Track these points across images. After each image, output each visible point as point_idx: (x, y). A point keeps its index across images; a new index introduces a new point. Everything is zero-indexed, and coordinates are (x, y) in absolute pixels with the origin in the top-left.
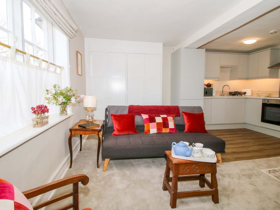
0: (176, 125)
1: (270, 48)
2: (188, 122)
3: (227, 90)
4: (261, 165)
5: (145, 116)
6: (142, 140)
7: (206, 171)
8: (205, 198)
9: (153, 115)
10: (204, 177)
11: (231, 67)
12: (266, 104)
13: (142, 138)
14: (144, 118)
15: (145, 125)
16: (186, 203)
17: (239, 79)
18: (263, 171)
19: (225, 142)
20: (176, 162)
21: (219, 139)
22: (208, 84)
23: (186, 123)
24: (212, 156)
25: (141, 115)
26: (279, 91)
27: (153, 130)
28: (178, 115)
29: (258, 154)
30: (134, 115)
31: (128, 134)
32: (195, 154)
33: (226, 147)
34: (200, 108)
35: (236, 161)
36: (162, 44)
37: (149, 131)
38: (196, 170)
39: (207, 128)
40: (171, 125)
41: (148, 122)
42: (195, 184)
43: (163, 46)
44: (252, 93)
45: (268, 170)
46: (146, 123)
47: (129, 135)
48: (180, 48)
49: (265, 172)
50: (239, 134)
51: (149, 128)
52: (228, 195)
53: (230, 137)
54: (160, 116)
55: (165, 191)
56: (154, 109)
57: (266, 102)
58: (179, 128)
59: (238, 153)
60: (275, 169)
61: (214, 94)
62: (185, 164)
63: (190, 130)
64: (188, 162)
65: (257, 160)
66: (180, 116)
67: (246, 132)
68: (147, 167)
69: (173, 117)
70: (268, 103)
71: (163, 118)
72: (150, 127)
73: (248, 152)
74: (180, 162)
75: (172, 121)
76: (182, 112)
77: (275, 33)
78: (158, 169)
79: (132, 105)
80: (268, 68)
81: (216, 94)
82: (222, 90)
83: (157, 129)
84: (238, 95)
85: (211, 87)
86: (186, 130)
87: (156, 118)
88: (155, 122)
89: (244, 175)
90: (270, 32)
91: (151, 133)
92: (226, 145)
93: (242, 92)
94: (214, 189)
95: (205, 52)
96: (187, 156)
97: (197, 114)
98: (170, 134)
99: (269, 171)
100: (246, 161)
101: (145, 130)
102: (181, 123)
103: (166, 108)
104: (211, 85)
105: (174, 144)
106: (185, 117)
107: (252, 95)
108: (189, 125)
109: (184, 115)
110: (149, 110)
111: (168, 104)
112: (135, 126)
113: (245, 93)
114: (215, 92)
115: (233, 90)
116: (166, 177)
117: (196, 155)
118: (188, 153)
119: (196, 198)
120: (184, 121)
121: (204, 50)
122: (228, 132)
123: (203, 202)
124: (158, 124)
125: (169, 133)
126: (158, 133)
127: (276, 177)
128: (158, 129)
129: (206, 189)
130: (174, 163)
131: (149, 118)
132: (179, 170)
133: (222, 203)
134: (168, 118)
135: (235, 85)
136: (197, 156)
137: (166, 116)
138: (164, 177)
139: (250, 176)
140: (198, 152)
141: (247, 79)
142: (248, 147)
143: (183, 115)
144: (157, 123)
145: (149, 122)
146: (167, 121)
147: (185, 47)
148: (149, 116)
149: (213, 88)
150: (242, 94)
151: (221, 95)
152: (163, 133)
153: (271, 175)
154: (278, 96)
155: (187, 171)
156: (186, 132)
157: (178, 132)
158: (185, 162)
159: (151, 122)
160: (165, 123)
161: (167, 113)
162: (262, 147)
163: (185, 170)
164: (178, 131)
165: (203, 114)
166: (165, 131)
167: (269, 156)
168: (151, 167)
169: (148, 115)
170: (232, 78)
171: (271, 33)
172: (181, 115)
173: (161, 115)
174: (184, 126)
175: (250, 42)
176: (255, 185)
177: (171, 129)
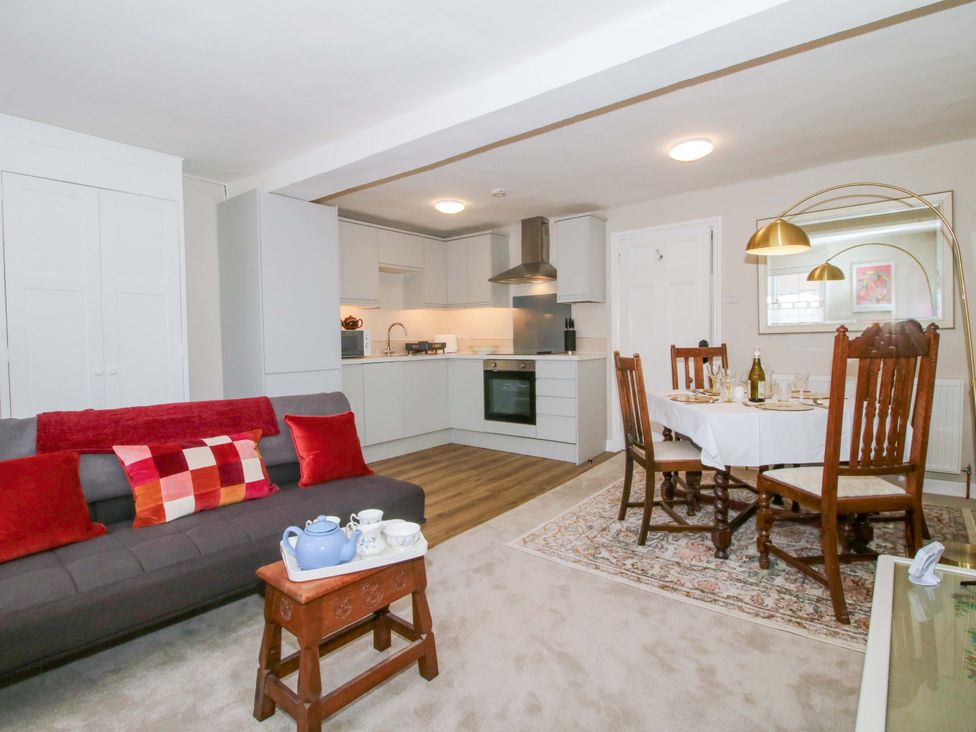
0: (268, 468)
1: (490, 231)
2: (310, 450)
3: (401, 338)
4: (504, 531)
5: (132, 454)
6: (135, 556)
7: (398, 589)
8: (400, 678)
9: (171, 444)
10: (388, 615)
11: (405, 271)
12: (491, 371)
13: (132, 549)
14: (127, 463)
15: (138, 490)
16: (350, 722)
17: (429, 306)
18: (511, 544)
19: (422, 491)
20: (310, 594)
21: (404, 484)
22: (347, 319)
23: (303, 454)
24: (414, 537)
25: (113, 452)
26: (512, 337)
27: (178, 504)
28: (273, 430)
29: (493, 504)
30: (76, 455)
31: (52, 549)
32: (367, 547)
33: (426, 503)
34: (339, 398)
35: (448, 538)
36: (178, 162)
37: (159, 511)
38: (374, 598)
39: (369, 457)
40: (253, 469)
41: (150, 477)
42: (362, 650)
43: (184, 171)
44: (458, 345)
45: (519, 539)
46: (141, 480)
47: (60, 552)
48: (254, 190)
49: (517, 547)
50: (439, 462)
51: (161, 499)
52: (456, 639)
53: (421, 475)
54: (204, 444)
55: (266, 722)
56: (172, 420)
57: (491, 368)
58: (281, 474)
59: (451, 514)
60: (533, 531)
61: (367, 352)
62: (339, 589)
63: (320, 477)
64: (348, 579)
65: (494, 522)
66: (277, 432)
67: (455, 454)
68: (165, 663)
69: (255, 440)
70: (496, 370)
71: (218, 451)
72: (164, 493)
73: (472, 505)
74: (323, 589)
75: (253, 457)
76: (286, 417)
77: (504, 195)
78: (216, 654)
79: (58, 414)
80: (490, 280)
81: (373, 351)
82: (386, 339)
83: (195, 496)
84: (429, 352)
85: (357, 330)
86: (305, 478)
87: (186, 452)
88: (187, 469)
89: (476, 571)
90: (494, 192)
91: (168, 519)
92: (426, 500)
93: (436, 341)
94: (424, 636)
95: (337, 218)
96: (342, 562)
97: (333, 419)
98: (250, 503)
99: (524, 539)
100: (472, 530)
101: (138, 510)
102: (285, 456)
103: (223, 409)
104: (357, 322)
105: (292, 534)
106: (297, 433)
107: (458, 351)
108: (313, 459)
109: (293, 427)
110: (147, 423)
111: (215, 392)
112: (85, 502)
113: (443, 346)
114: (369, 345)
115: (414, 339)
116: (267, 667)
117: (368, 551)
118: (346, 550)
119: (377, 692)
120: (294, 448)
121: (334, 211)
122: (413, 461)
123: (397, 694)
124: (199, 475)
125: (246, 500)
126: (201, 511)
127: (539, 550)
128: (198, 498)
129: (399, 649)
130: (303, 599)
131: (154, 458)
132: (320, 620)
133: (446, 669)
134: (237, 444)
135: (419, 323)
136: (374, 551)
137: (229, 441)
138: (259, 670)
139: (489, 569)
140: (374, 539)
141: (446, 306)
142: (469, 491)
143: (290, 427)
144: (193, 472)
145: (157, 473)
146: (232, 460)
147: (273, 190)
148: (152, 450)
149: (362, 332)
150: (436, 349)
151: (386, 353)
152: (224, 506)
153: (530, 550)
154: (511, 351)
155: (345, 611)
156: (306, 485)
157: (278, 492)
158: (340, 583)
159: (164, 473)
160: (228, 468)
161: (228, 430)
162: (496, 484)
163: (339, 612)
164: (277, 488)
165: (350, 417)
166: (229, 495)
167: (514, 504)
168: (182, 658)
169: (146, 447)
170: (410, 304)
171: (495, 195)
172: (281, 426)
173: (205, 440)
174: (295, 465)
175: (450, 207)
176: (505, 588)
177: (252, 486)
